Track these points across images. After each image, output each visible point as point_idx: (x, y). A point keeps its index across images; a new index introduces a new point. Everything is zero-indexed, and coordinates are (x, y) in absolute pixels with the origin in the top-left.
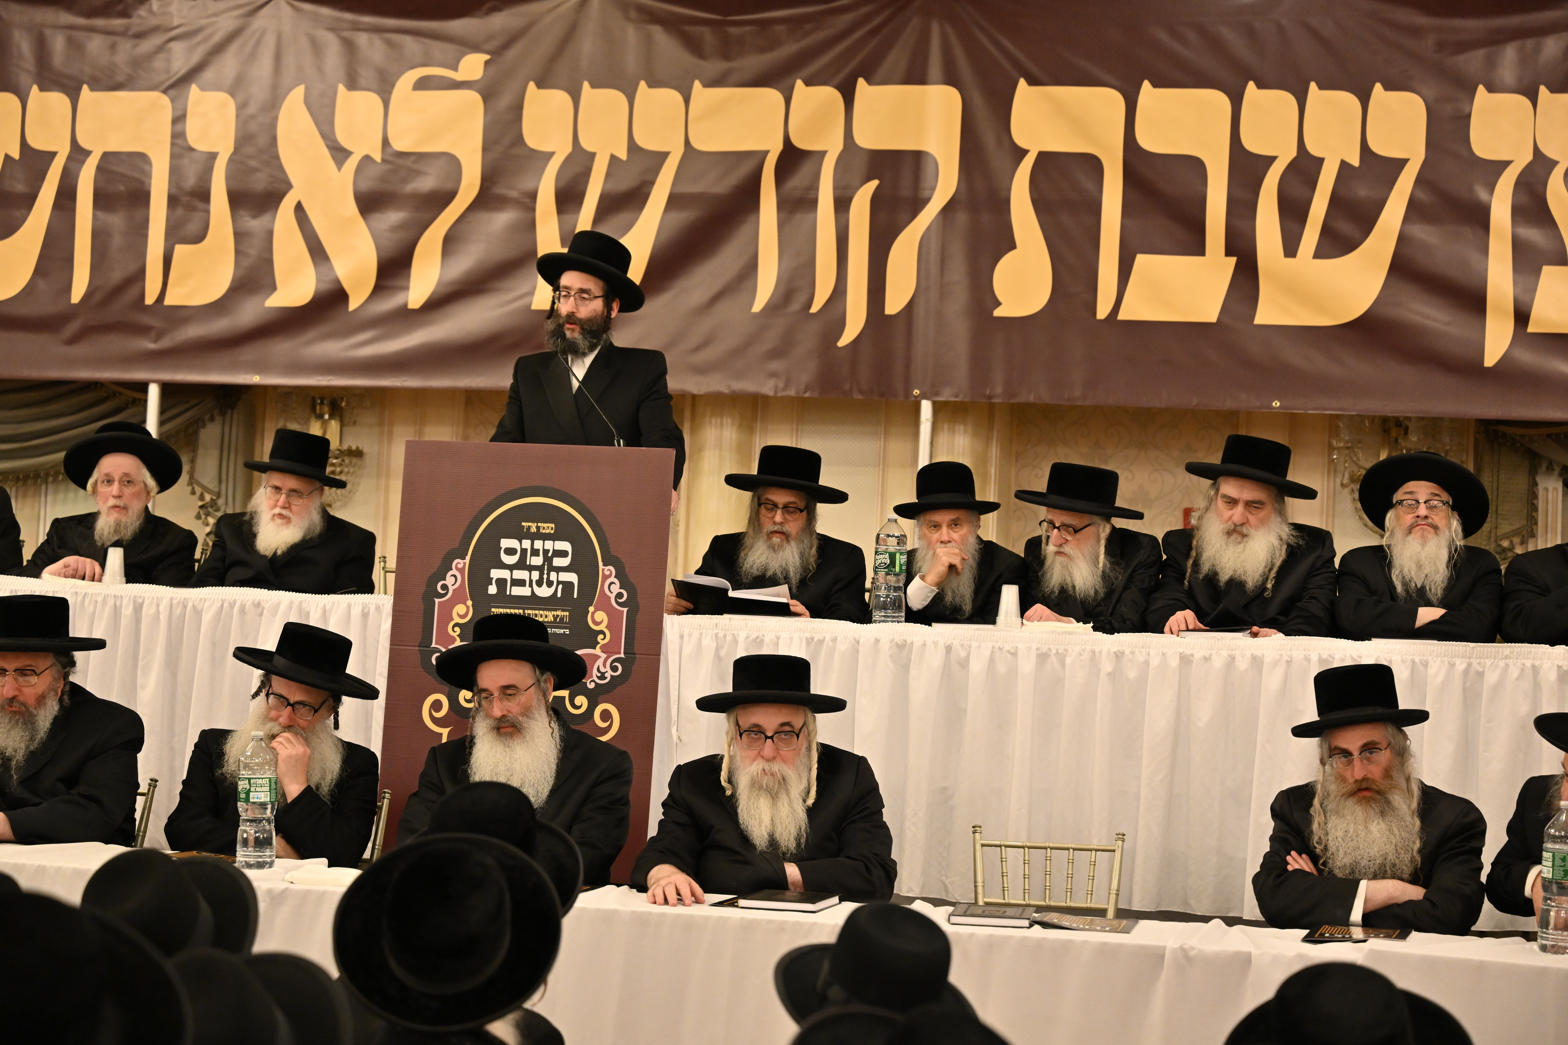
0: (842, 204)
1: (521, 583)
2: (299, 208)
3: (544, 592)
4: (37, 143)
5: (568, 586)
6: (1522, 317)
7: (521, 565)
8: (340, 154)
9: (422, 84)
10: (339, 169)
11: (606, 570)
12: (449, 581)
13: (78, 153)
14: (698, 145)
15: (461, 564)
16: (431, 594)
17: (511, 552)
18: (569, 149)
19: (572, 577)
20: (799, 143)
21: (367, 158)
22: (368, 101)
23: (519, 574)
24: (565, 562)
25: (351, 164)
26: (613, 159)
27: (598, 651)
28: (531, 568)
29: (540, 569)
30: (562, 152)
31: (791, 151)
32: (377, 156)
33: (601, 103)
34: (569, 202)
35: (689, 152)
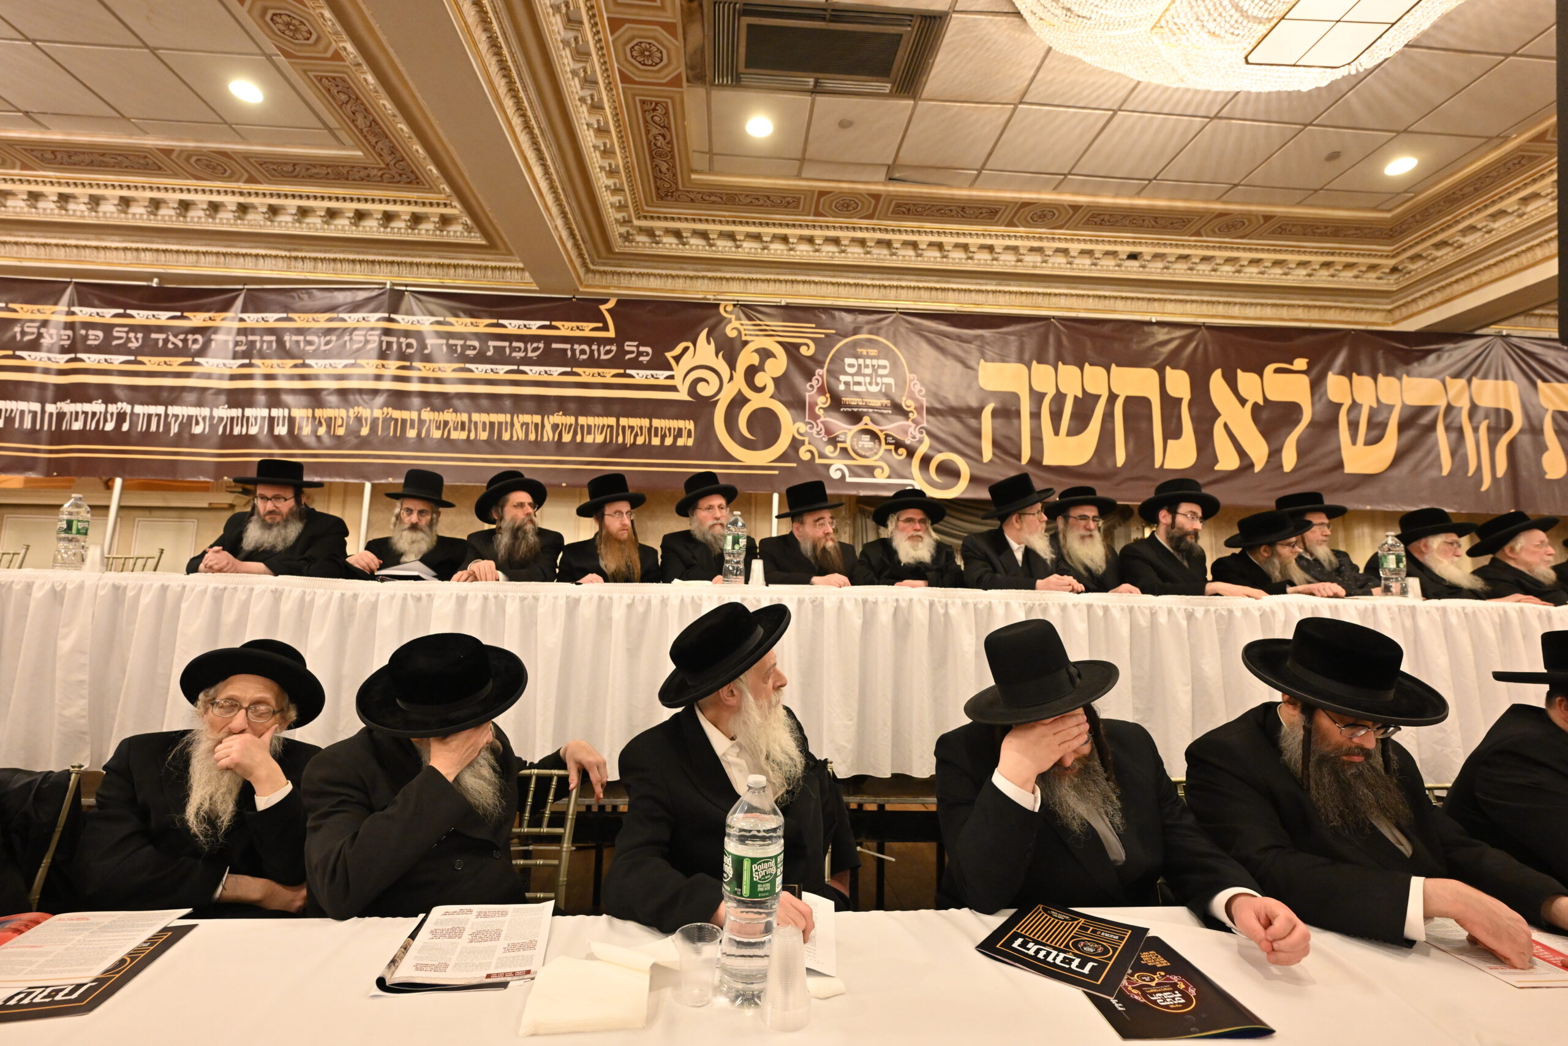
0: (1476, 430)
2: (1226, 426)
4: (1091, 390)
8: (1243, 402)
9: (1277, 371)
10: (1243, 407)
13: (1112, 398)
14: (1409, 402)
18: (1350, 402)
20: (1454, 405)
21: (1256, 405)
22: (1253, 377)
25: (1249, 406)
26: (1371, 407)
30: (1347, 403)
31: (1449, 408)
32: (1261, 403)
33: (1363, 383)
34: (1354, 426)
35: (1404, 406)
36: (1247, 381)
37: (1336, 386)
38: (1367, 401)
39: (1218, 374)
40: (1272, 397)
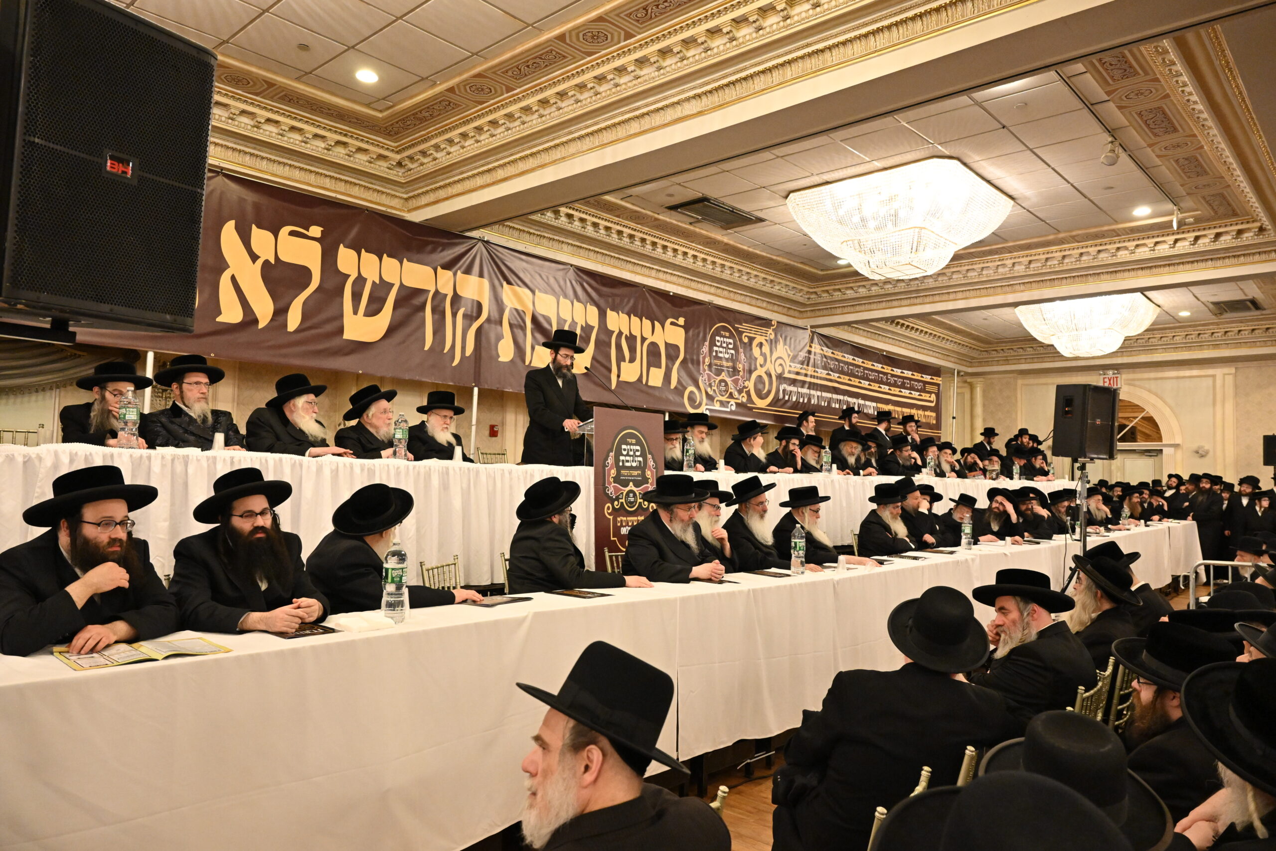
0: (454, 315)
1: (627, 461)
2: (233, 278)
3: (634, 464)
5: (640, 462)
6: (619, 376)
7: (628, 455)
8: (254, 257)
9: (292, 233)
10: (254, 263)
11: (649, 456)
12: (609, 461)
14: (406, 283)
15: (612, 454)
16: (604, 466)
17: (625, 450)
18: (356, 275)
19: (641, 459)
20: (441, 291)
21: (266, 263)
22: (267, 235)
23: (628, 458)
24: (638, 453)
25: (259, 262)
26: (374, 282)
27: (649, 485)
28: (630, 456)
29: (632, 456)
30: (354, 275)
31: (437, 292)
32: (273, 261)
33: (369, 259)
34: (357, 297)
35: (402, 285)
36: (260, 238)
37: (346, 259)
38: (371, 276)
39: (230, 226)
40: (283, 257)
